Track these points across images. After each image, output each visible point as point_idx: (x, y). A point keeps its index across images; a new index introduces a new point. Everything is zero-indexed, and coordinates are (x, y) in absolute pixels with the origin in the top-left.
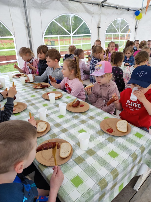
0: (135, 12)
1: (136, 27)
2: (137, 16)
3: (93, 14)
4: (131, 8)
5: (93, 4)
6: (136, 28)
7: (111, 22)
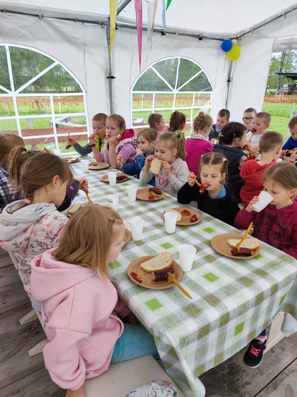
0: (221, 42)
1: (229, 77)
2: (228, 52)
3: (85, 45)
4: (206, 34)
5: (83, 21)
6: (229, 79)
7: (151, 66)
